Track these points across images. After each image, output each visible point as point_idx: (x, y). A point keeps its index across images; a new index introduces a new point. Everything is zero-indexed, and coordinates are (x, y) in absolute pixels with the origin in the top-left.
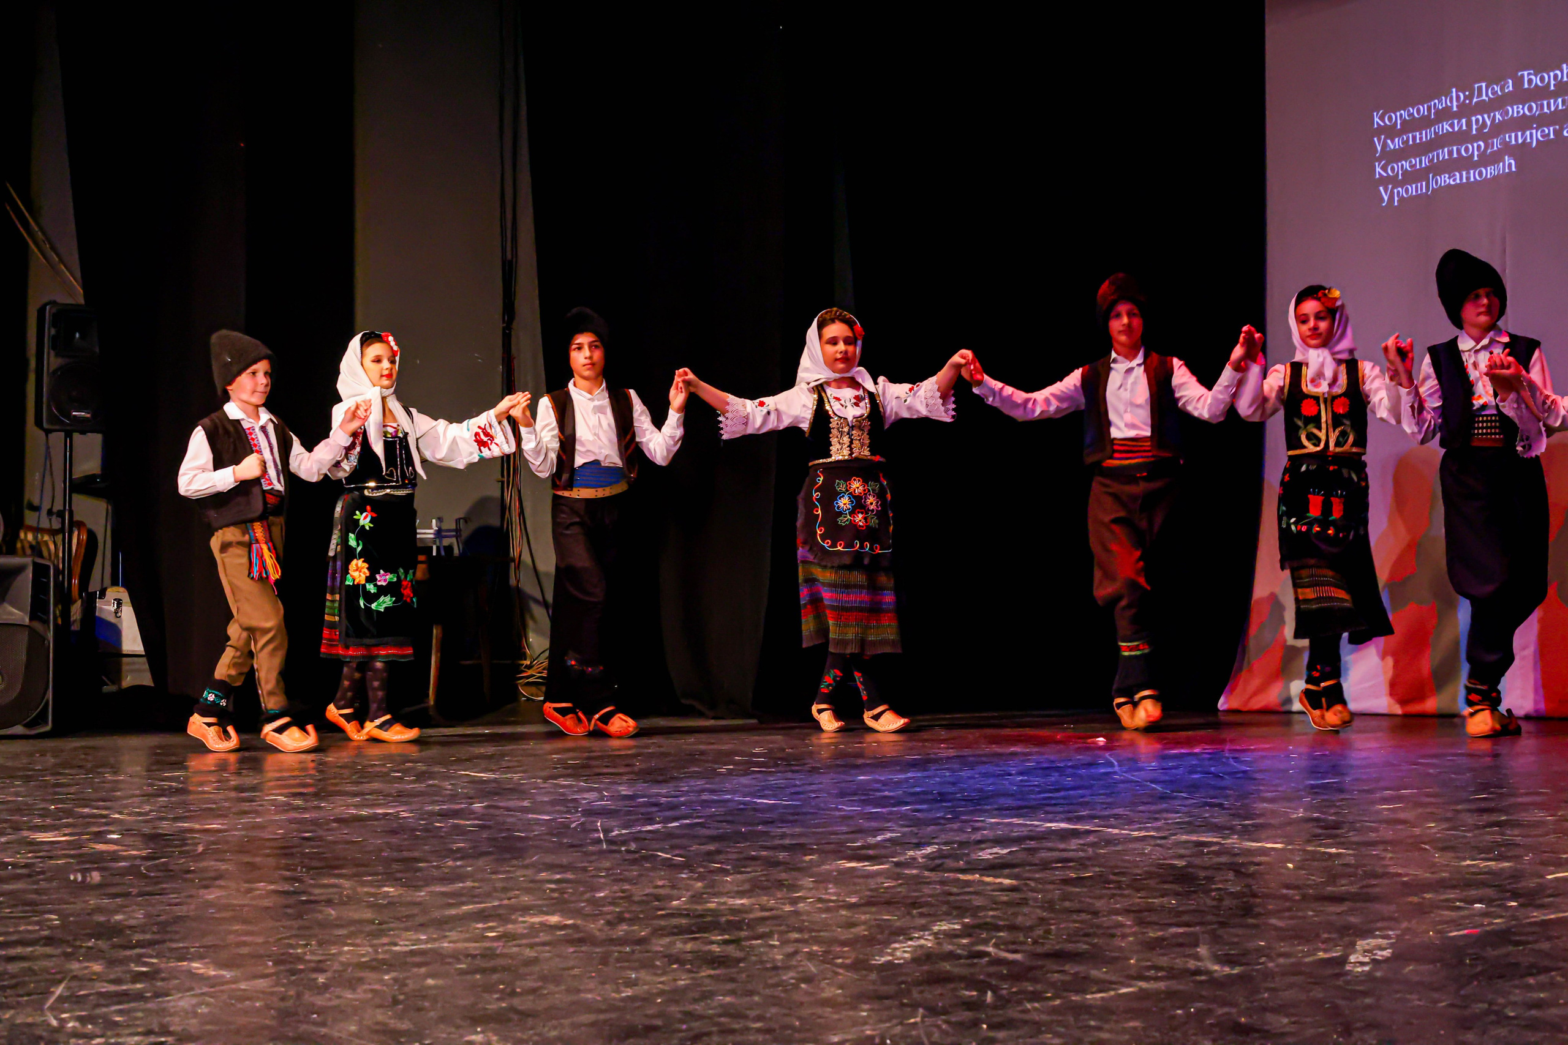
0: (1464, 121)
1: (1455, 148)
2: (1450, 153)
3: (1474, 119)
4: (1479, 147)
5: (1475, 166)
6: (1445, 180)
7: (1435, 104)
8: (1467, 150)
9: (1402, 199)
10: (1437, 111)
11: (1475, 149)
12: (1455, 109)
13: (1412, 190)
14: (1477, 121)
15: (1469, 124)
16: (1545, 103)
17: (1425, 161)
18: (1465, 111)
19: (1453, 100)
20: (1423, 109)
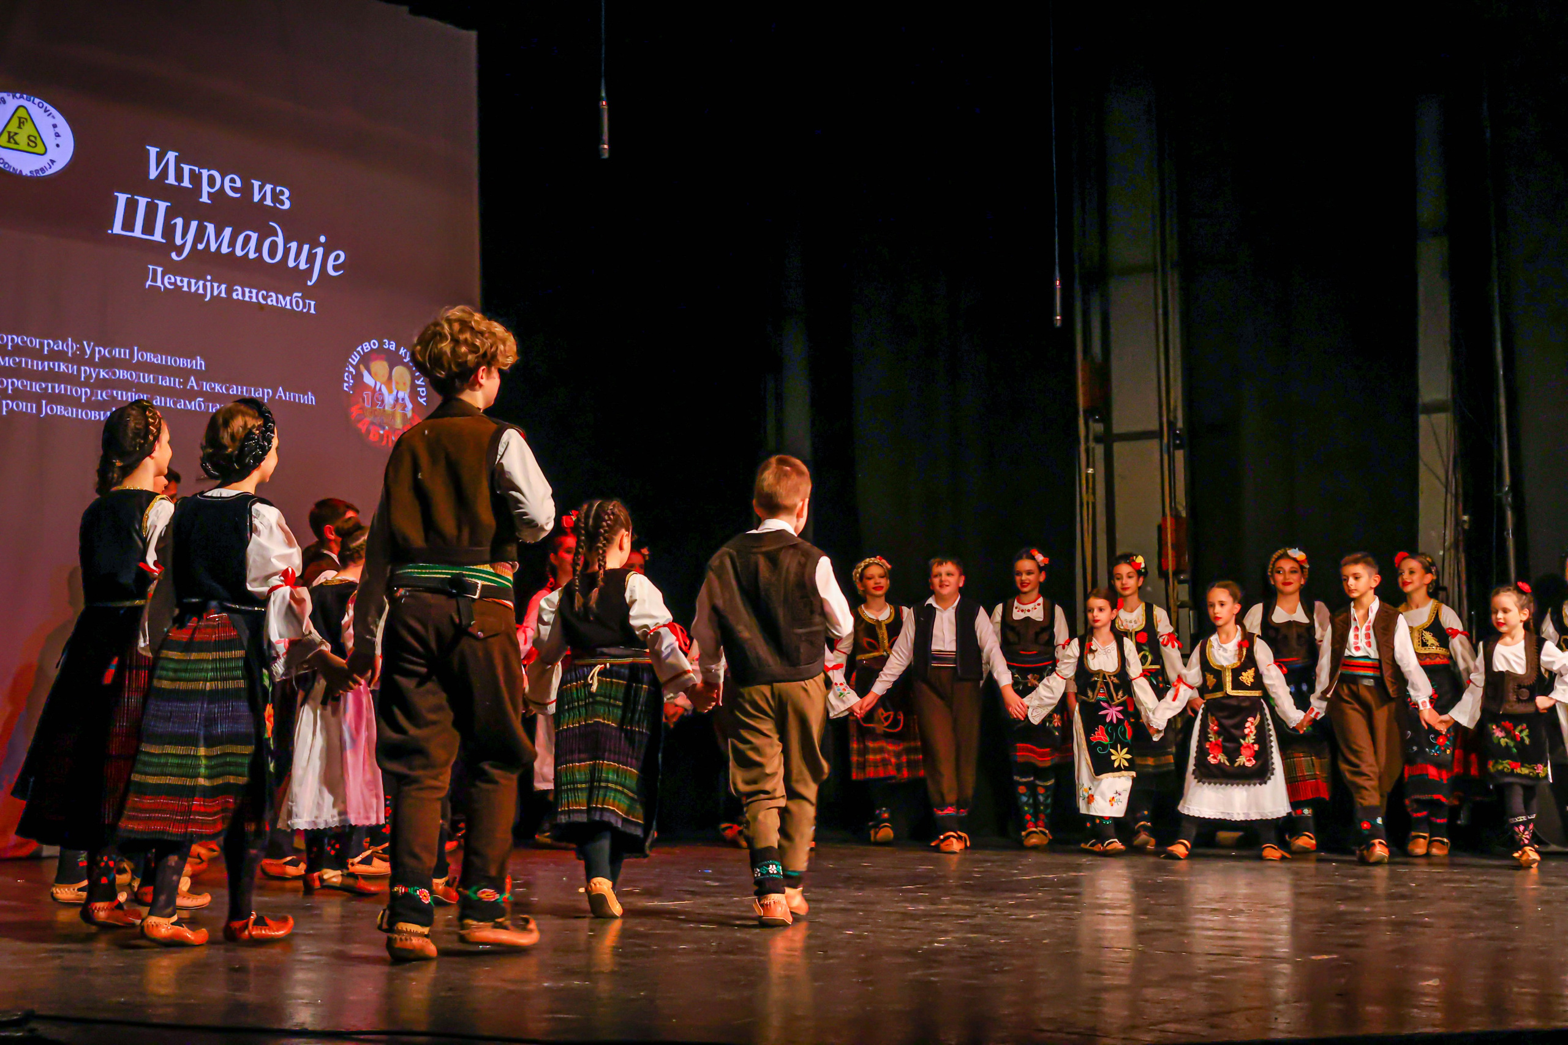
0: (75, 367)
1: (69, 387)
2: (66, 389)
3: (83, 368)
4: (86, 393)
5: (83, 406)
6: (59, 410)
7: (49, 344)
8: (77, 392)
9: (11, 411)
10: (51, 350)
11: (84, 393)
12: (70, 355)
13: (23, 406)
14: (85, 371)
15: (79, 370)
16: (142, 374)
17: (36, 387)
18: (79, 359)
19: (69, 347)
20: (36, 342)
